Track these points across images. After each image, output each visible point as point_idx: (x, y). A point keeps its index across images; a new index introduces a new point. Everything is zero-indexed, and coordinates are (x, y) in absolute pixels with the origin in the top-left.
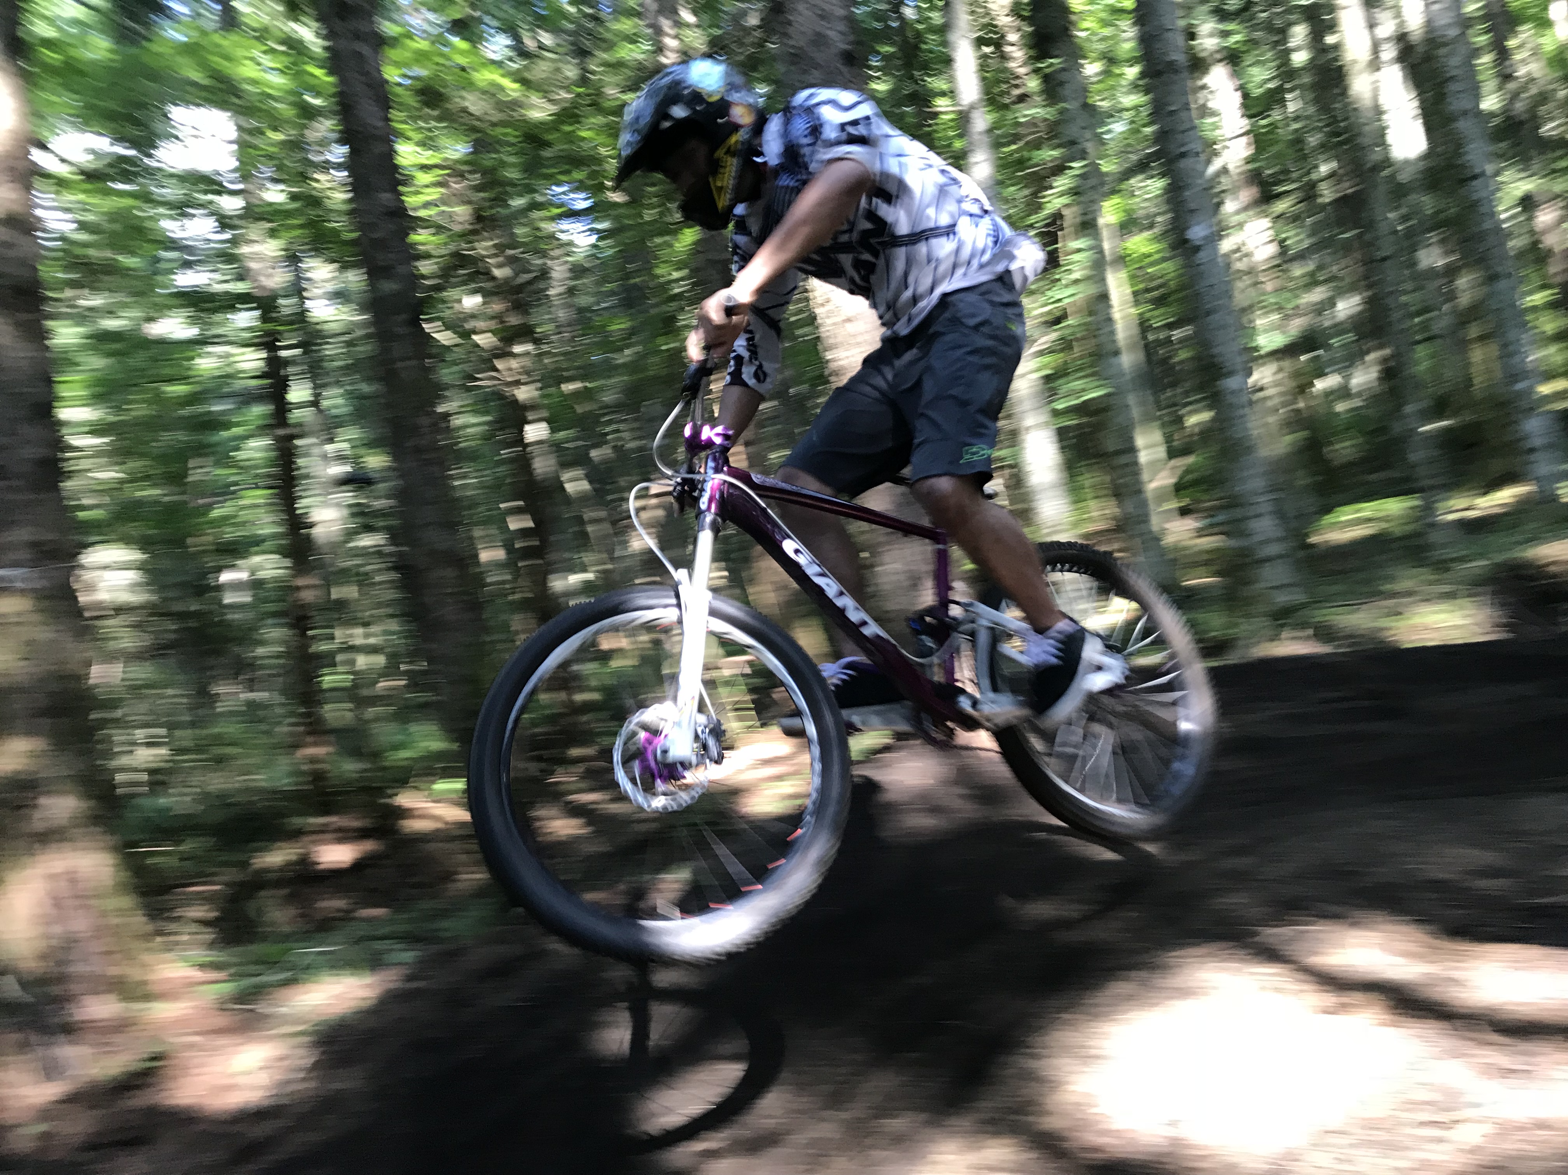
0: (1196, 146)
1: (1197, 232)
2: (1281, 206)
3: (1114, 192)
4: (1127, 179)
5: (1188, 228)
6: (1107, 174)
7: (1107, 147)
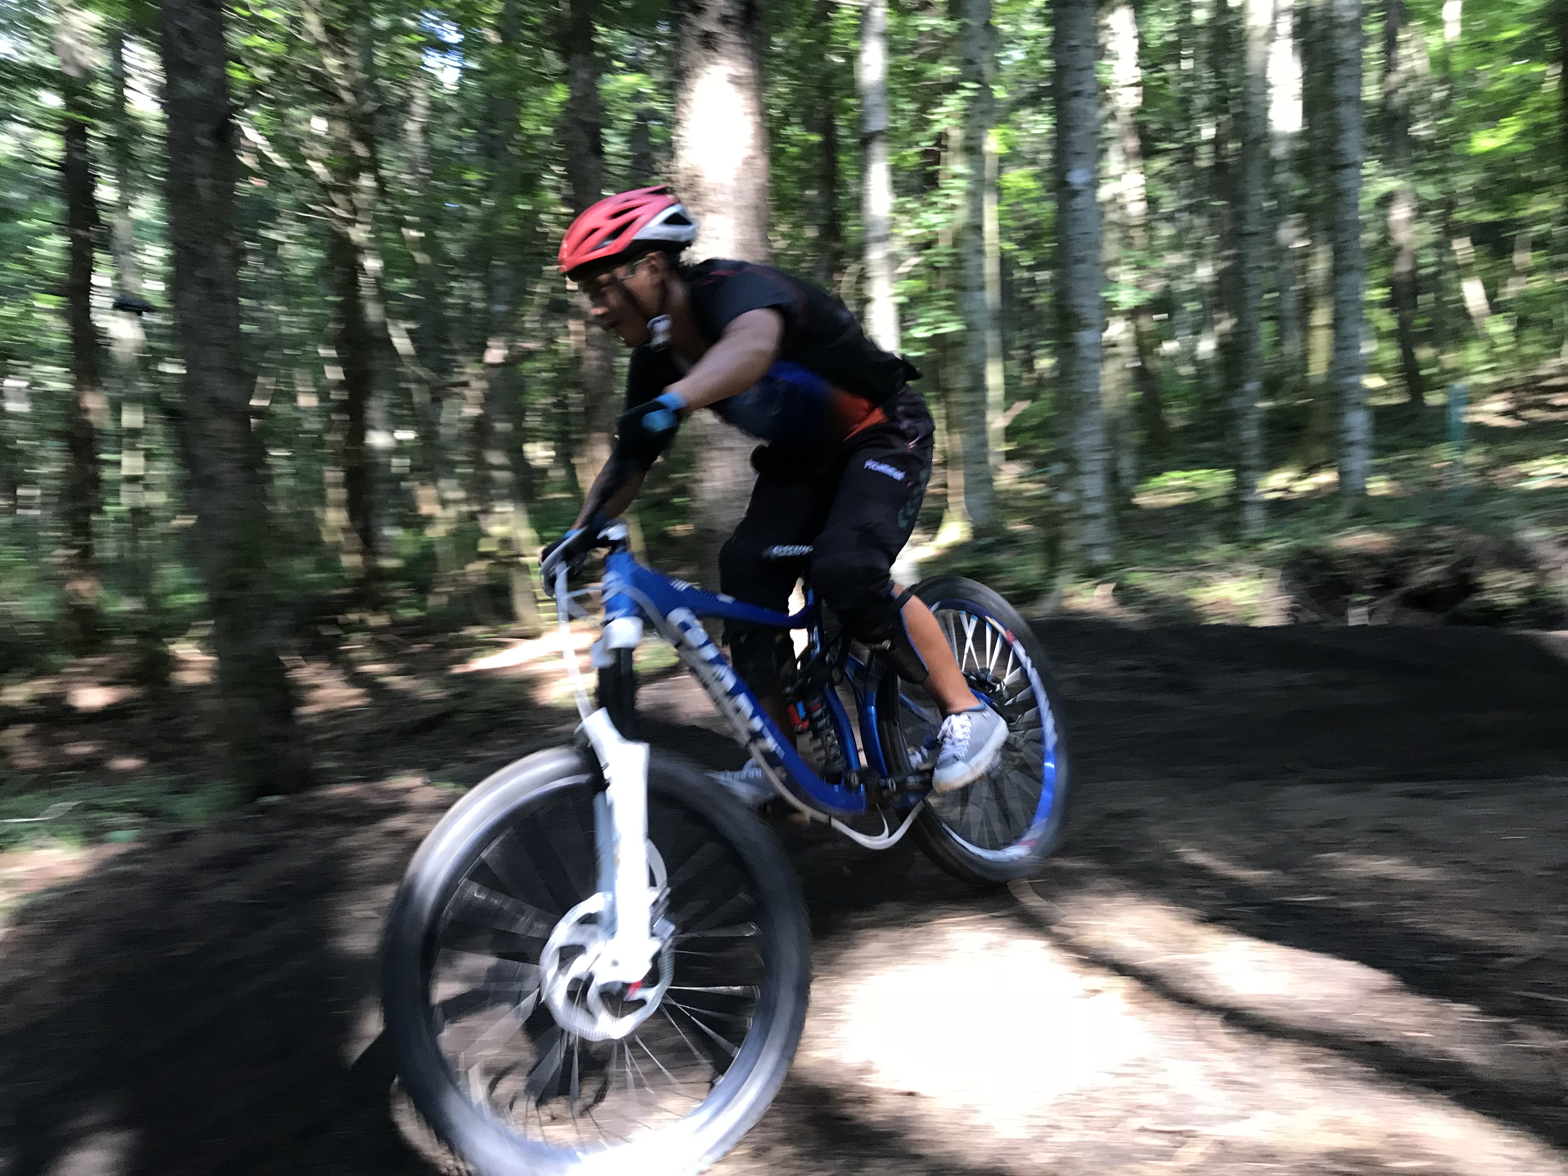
0: (1088, 87)
1: (1078, 177)
2: (1159, 164)
3: (1003, 120)
4: (1018, 110)
5: (1069, 171)
6: (998, 101)
7: (1001, 74)
